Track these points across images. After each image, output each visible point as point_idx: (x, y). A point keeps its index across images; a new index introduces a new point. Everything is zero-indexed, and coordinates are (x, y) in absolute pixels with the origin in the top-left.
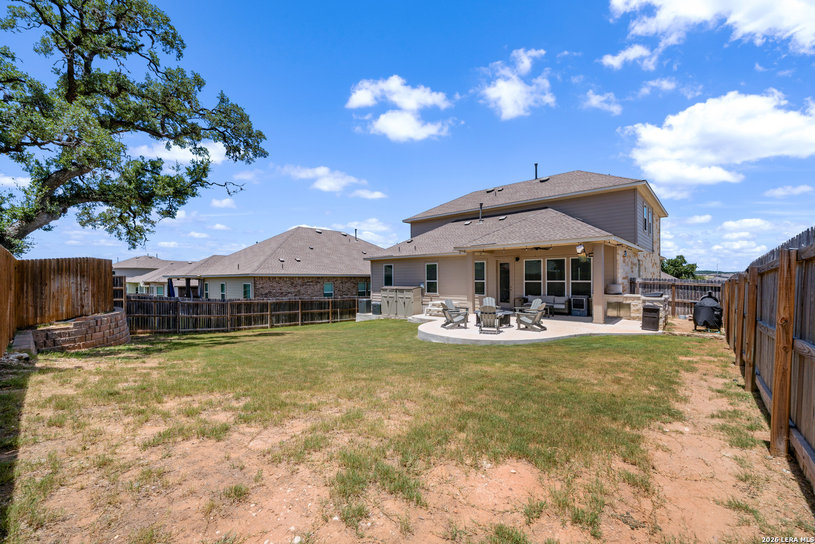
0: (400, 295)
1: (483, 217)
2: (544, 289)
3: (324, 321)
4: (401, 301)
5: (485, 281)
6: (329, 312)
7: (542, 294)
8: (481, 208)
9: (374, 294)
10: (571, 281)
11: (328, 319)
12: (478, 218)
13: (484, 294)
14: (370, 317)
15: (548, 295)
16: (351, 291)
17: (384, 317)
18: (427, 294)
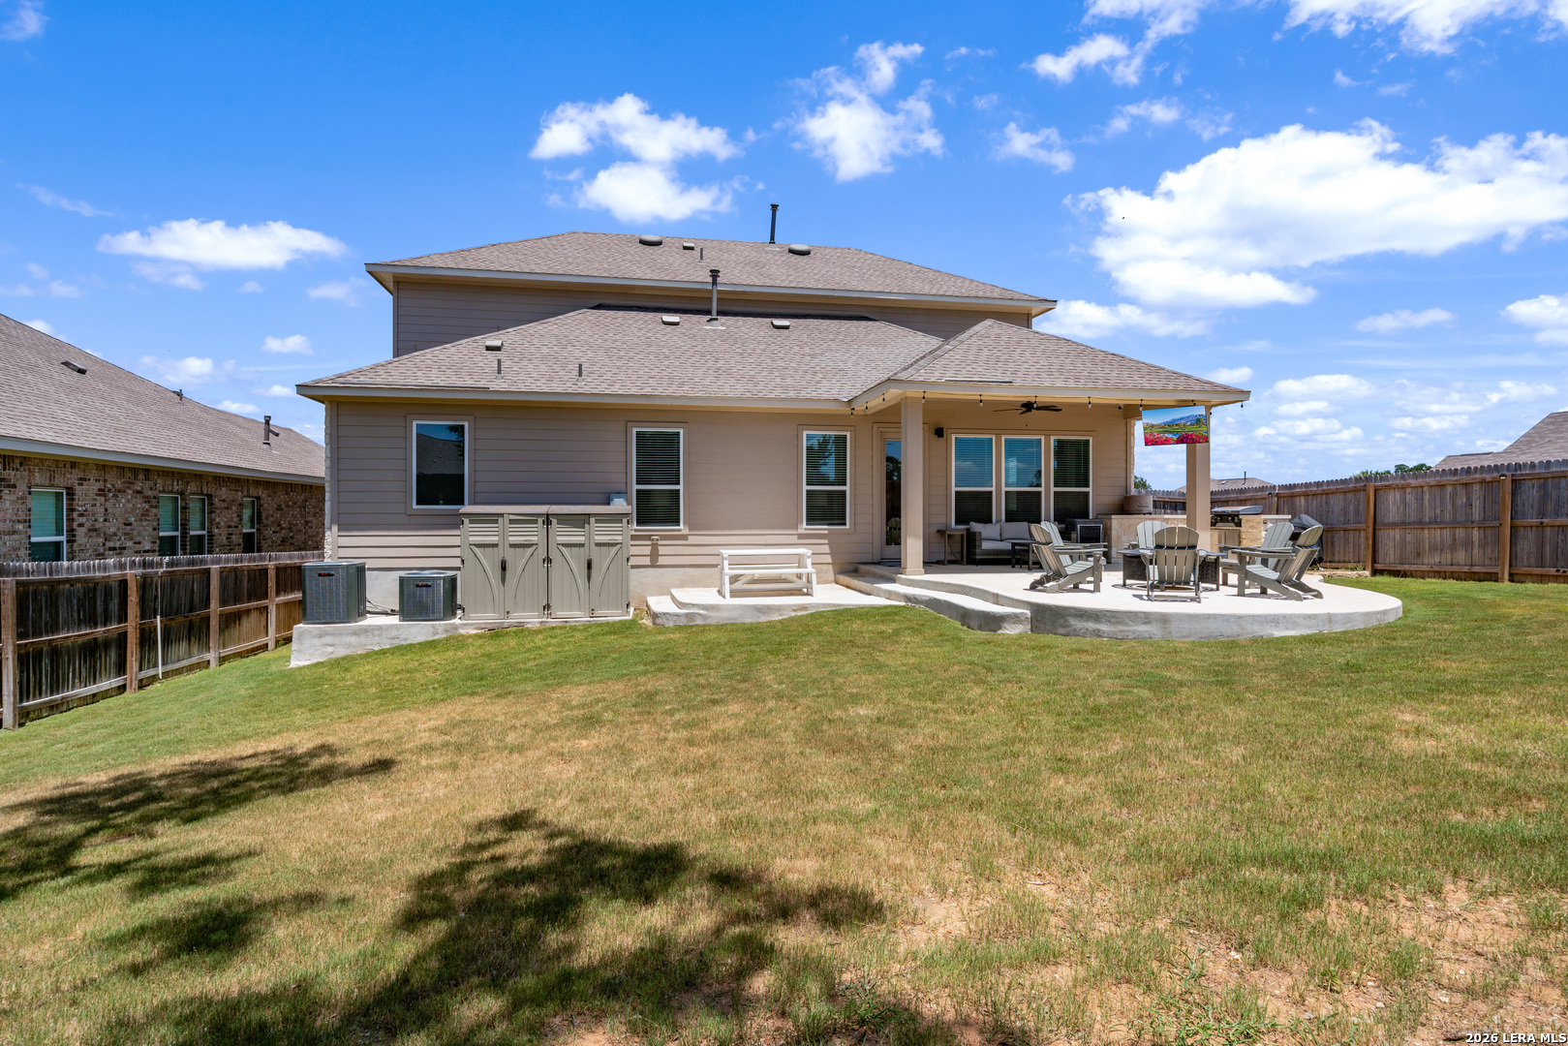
0: (563, 535)
2: (999, 508)
3: (105, 684)
4: (571, 558)
5: (847, 488)
6: (122, 638)
7: (994, 519)
8: (714, 283)
9: (343, 541)
10: (1053, 489)
11: (121, 668)
13: (845, 524)
14: (395, 633)
15: (1006, 521)
16: (135, 533)
17: (472, 624)
18: (636, 530)
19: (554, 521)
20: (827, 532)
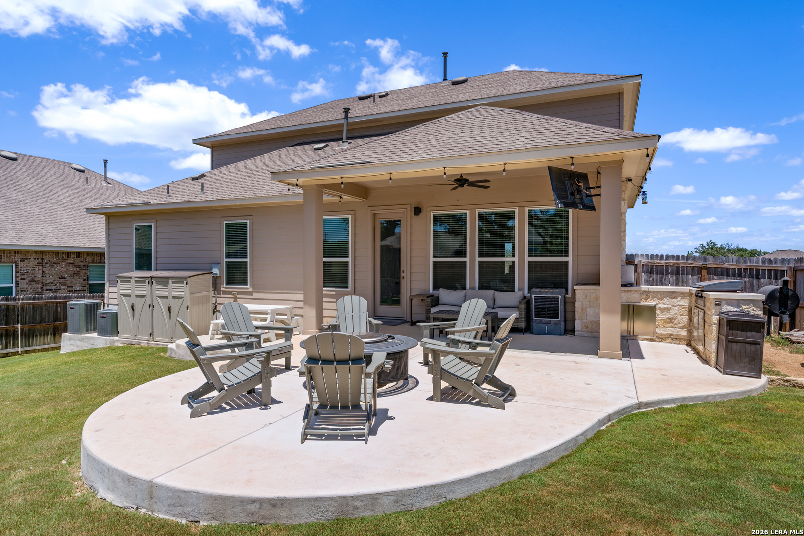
0: (159, 290)
1: (348, 139)
2: (472, 277)
4: (162, 305)
5: (349, 259)
7: (468, 286)
8: (346, 117)
9: (110, 289)
10: (527, 259)
12: (341, 139)
13: (347, 287)
14: (92, 342)
15: (479, 289)
16: (68, 282)
17: (120, 341)
18: (226, 288)
19: (154, 282)
20: (334, 293)
